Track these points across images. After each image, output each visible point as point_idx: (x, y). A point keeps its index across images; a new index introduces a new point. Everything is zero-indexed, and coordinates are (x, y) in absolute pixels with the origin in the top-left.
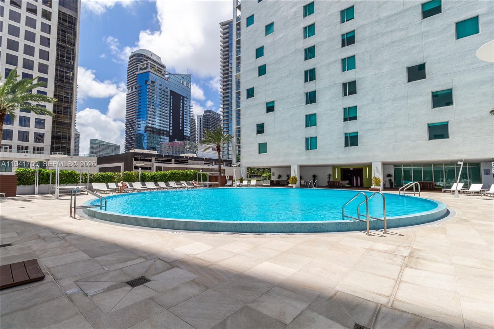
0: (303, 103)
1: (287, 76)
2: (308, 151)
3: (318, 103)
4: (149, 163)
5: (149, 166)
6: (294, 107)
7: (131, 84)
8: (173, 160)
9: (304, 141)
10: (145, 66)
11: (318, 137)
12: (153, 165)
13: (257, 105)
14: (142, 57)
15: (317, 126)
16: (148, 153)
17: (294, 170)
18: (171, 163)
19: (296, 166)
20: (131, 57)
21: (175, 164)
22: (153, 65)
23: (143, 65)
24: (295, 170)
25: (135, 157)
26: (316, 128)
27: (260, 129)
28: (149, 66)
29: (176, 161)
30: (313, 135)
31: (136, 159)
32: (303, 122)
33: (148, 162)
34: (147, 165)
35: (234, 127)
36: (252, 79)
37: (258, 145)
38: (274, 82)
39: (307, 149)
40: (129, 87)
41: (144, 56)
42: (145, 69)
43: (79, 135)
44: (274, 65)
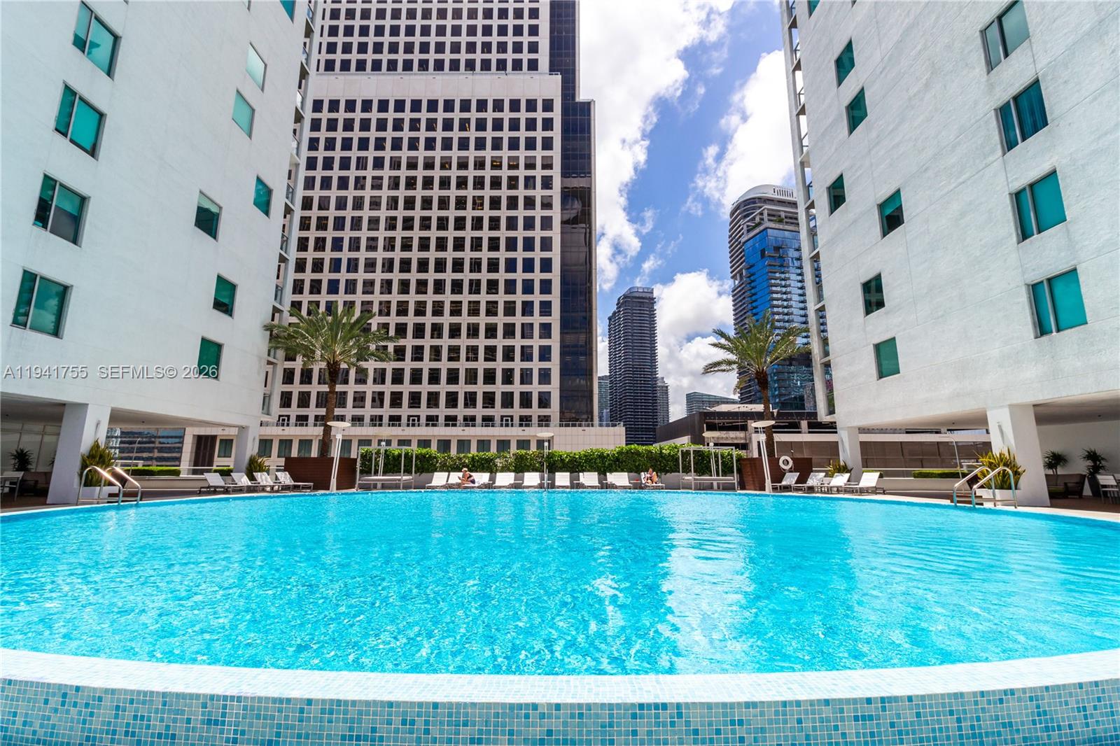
0: (993, 151)
1: (927, 86)
2: (1045, 338)
3: (1056, 123)
4: (740, 434)
5: (743, 441)
6: (961, 184)
7: (738, 267)
8: (804, 424)
9: (1023, 299)
10: (757, 219)
11: (1084, 265)
12: (750, 439)
13: (855, 221)
14: (755, 203)
15: (1069, 222)
16: (737, 410)
17: (1000, 427)
18: (799, 432)
19: (1006, 412)
20: (732, 214)
21: (810, 432)
22: (773, 210)
23: (754, 219)
24: (1004, 429)
25: (707, 424)
26: (1068, 231)
27: (873, 296)
28: (765, 216)
29: (810, 426)
30: (1058, 266)
31: (712, 427)
32: (1008, 226)
33: (738, 432)
34: (736, 438)
35: (812, 307)
36: (836, 149)
37: (871, 349)
38: (891, 128)
39: (1042, 330)
40: (736, 275)
41: (757, 200)
42: (759, 224)
43: (667, 387)
44: (883, 75)
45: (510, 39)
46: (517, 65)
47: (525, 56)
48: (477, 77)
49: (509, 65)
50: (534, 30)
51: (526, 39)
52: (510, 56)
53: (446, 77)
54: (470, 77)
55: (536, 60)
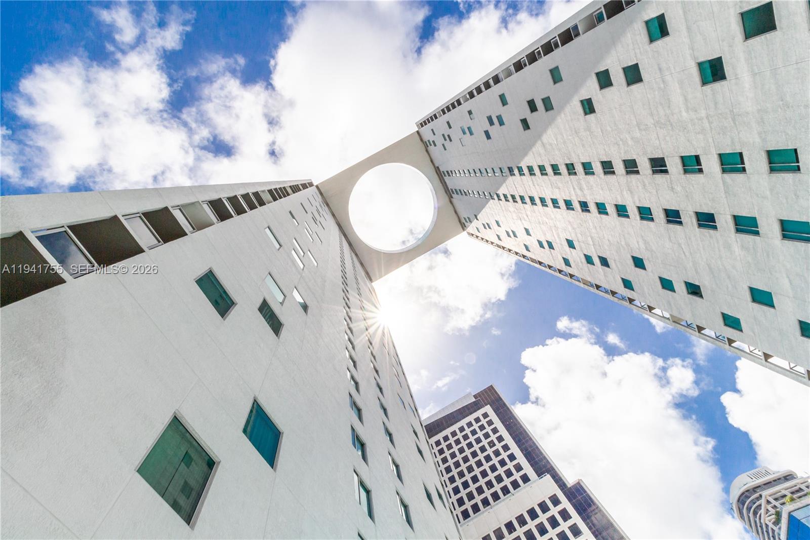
10: (771, 510)
42: (778, 514)
45: (501, 471)
46: (515, 485)
47: (517, 476)
48: (495, 508)
49: (510, 487)
50: (512, 457)
51: (510, 465)
52: (507, 482)
53: (475, 520)
54: (491, 510)
55: (525, 474)
